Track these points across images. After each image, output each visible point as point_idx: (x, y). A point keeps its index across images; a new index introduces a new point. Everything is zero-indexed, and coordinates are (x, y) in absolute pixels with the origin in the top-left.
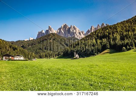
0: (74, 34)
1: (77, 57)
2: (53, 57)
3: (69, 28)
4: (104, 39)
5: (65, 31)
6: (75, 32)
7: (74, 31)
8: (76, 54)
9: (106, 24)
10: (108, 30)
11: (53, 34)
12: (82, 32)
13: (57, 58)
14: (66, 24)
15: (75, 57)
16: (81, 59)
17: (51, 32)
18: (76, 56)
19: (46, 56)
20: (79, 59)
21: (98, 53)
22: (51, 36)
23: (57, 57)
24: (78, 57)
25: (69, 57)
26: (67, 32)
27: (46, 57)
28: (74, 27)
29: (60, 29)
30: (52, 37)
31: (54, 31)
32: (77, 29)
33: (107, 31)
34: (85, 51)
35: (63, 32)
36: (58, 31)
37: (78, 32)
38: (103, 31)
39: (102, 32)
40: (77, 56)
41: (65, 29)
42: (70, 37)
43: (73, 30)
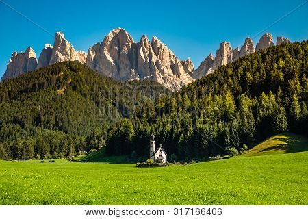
0: (152, 70)
1: (159, 161)
2: (68, 154)
3: (136, 47)
4: (267, 93)
5: (117, 55)
6: (157, 63)
7: (154, 59)
8: (157, 148)
9: (279, 39)
10: (284, 58)
11: (72, 67)
12: (183, 64)
13: (83, 160)
14: (122, 31)
15: (151, 160)
16: (176, 166)
17: (62, 58)
18: (157, 157)
19: (39, 152)
20: (167, 168)
21: (241, 146)
22: (62, 74)
23: (82, 155)
24: (165, 161)
25: (130, 157)
26: (127, 61)
27: (39, 156)
28: (154, 44)
29: (99, 48)
30: (66, 77)
31: (76, 53)
32: (167, 51)
33: (282, 63)
34: (193, 137)
35: (112, 60)
36: (93, 56)
37: (169, 62)
38: (263, 62)
39: (259, 69)
40: (160, 154)
41: (120, 49)
42: (136, 81)
43: (150, 56)
